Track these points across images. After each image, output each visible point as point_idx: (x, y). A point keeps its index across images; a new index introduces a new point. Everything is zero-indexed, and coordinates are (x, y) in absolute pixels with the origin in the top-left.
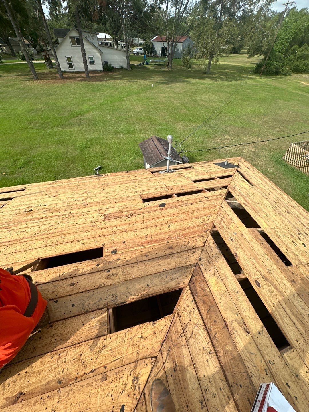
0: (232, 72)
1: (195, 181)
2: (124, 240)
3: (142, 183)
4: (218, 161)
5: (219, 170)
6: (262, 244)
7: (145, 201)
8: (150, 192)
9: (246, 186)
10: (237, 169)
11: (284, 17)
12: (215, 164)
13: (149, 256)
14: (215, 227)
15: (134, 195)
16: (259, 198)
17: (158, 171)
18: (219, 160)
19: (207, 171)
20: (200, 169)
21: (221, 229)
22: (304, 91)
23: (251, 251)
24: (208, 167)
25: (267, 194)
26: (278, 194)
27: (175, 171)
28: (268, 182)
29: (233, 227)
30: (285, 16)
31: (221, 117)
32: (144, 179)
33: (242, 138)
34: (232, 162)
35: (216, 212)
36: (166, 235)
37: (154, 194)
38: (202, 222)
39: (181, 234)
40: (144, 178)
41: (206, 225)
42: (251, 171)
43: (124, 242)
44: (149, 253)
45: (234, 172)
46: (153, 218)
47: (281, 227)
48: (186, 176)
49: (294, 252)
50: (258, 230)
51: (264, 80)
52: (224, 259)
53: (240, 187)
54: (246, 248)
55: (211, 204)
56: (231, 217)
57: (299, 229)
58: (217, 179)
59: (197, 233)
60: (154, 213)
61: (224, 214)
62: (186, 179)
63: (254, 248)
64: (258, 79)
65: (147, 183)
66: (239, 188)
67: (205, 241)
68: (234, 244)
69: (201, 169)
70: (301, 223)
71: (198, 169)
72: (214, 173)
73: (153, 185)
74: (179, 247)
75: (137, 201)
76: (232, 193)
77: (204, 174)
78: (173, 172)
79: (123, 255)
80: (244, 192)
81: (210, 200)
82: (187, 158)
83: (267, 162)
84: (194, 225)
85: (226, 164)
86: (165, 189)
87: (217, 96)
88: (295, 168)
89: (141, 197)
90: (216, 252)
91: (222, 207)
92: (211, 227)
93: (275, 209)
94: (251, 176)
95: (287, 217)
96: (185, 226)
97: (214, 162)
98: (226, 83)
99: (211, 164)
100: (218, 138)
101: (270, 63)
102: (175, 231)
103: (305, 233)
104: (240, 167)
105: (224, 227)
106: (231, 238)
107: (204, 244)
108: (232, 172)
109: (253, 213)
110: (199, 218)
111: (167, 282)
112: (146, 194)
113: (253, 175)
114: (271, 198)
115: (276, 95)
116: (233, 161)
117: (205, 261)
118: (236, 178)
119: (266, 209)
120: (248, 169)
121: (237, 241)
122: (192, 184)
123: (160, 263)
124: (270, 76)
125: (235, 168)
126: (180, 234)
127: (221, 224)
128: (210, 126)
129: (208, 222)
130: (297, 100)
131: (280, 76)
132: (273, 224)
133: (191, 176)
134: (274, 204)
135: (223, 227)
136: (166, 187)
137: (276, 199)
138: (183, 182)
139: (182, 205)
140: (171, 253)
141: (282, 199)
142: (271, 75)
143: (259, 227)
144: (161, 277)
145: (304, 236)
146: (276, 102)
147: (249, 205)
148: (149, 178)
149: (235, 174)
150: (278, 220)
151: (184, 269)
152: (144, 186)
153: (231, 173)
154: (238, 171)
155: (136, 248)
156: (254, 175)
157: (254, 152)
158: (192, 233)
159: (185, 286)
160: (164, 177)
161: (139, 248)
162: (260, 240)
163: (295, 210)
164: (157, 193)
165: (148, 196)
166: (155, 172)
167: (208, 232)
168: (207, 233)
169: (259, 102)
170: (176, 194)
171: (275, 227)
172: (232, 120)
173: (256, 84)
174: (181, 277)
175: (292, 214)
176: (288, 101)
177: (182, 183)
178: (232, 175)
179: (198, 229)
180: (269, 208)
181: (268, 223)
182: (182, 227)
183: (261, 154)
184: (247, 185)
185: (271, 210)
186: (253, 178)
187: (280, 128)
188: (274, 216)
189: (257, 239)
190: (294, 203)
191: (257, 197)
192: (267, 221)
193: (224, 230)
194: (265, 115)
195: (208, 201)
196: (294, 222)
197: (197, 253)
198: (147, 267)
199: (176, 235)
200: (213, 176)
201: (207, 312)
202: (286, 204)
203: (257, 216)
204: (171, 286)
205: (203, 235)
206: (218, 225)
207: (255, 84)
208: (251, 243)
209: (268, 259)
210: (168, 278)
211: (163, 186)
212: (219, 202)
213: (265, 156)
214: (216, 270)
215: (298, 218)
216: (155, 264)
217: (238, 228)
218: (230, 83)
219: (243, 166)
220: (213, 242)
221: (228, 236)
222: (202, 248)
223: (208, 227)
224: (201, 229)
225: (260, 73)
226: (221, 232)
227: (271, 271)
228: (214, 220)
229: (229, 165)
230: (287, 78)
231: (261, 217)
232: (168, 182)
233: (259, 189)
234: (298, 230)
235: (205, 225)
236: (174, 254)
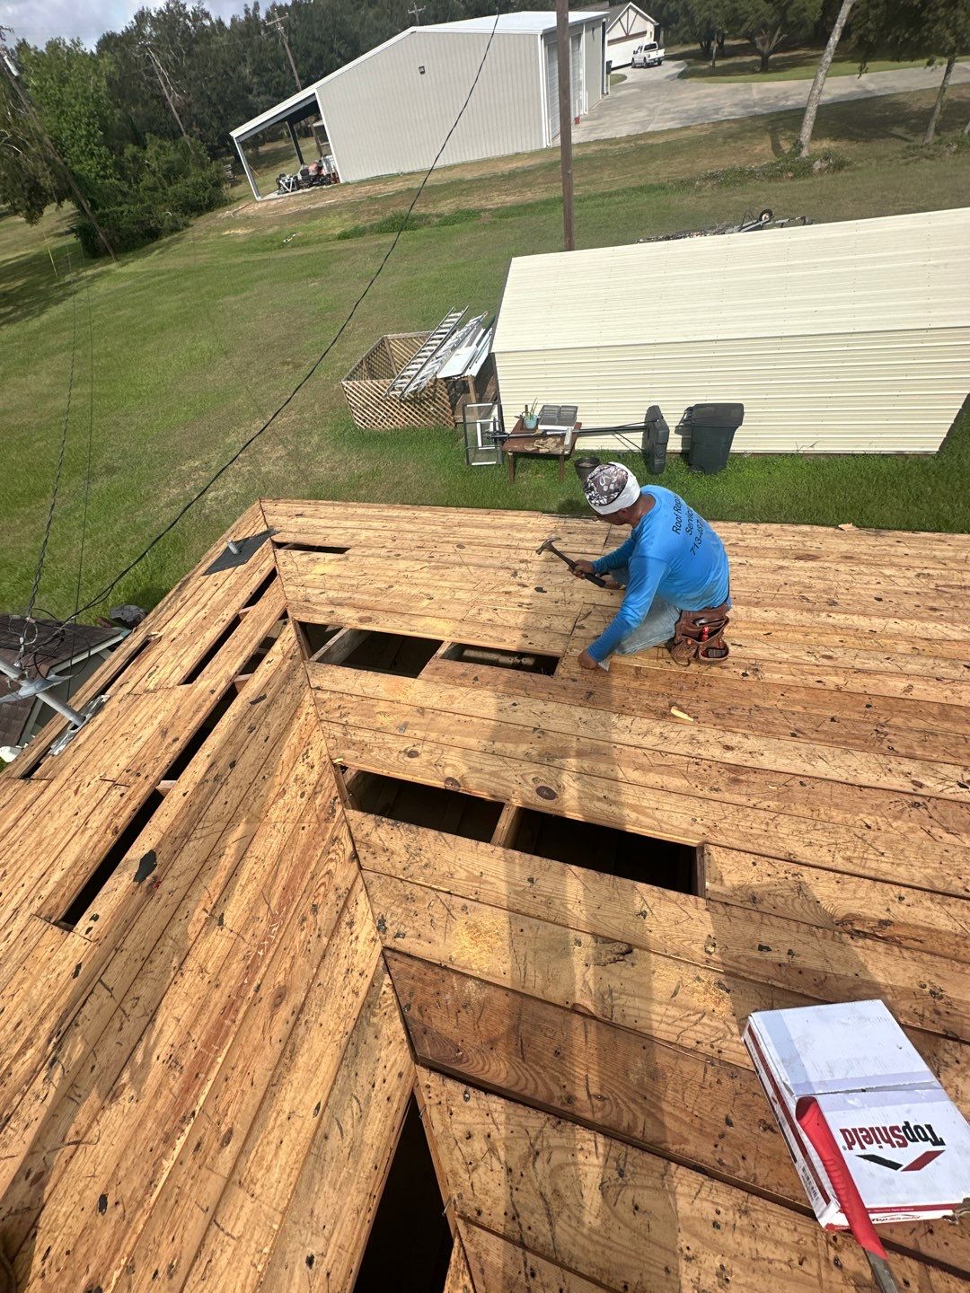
0: (19, 283)
1: (191, 678)
2: (92, 1197)
3: (17, 856)
4: (211, 556)
5: (233, 582)
6: (476, 679)
7: (69, 919)
8: (67, 864)
9: (329, 569)
10: (273, 542)
11: (17, 79)
12: (209, 572)
13: (238, 1127)
14: (344, 768)
15: (12, 937)
16: (382, 572)
17: (45, 752)
18: (209, 552)
19: (202, 614)
20: (178, 623)
21: (365, 756)
22: (256, 250)
23: (471, 729)
24: (196, 598)
25: (389, 544)
26: (411, 520)
27: (104, 698)
28: (370, 512)
29: (384, 713)
30: (15, 73)
31: (117, 424)
32: (11, 834)
33: (228, 441)
34: (246, 531)
35: (312, 719)
36: (234, 966)
37: (87, 854)
38: (302, 795)
39: (274, 902)
40: (9, 830)
41: (318, 789)
42: (311, 516)
43: (103, 1201)
44: (228, 1120)
45: (272, 556)
46: (145, 954)
47: (476, 595)
48: (153, 683)
49: (538, 625)
50: (443, 657)
51: (136, 266)
52: (437, 832)
53: (317, 584)
54: (455, 732)
55: (283, 709)
56: (361, 693)
57: (507, 564)
58: (246, 613)
59: (315, 849)
60: (138, 926)
61: (336, 706)
62: (159, 693)
63: (472, 711)
64: (120, 270)
65: (31, 840)
66: (318, 591)
67: (349, 849)
68: (425, 757)
69: (180, 625)
70: (499, 546)
71: (173, 630)
72: (227, 604)
73: (63, 820)
74: (300, 961)
75: (43, 954)
76: (311, 621)
77: (201, 628)
78: (101, 707)
79: (140, 1270)
80: (337, 587)
81: (273, 701)
82: (133, 608)
83: (338, 457)
84: (289, 827)
85: (234, 550)
86: (116, 793)
87: (43, 374)
88: (396, 430)
89: (47, 919)
90: (405, 841)
91: (318, 688)
92: (334, 782)
93: (433, 564)
94: (322, 531)
95: (466, 560)
96: (268, 861)
97: (204, 569)
98: (35, 324)
99: (198, 583)
100: (168, 484)
101: (108, 215)
102: (252, 919)
103: (522, 561)
104: (277, 529)
105: (367, 740)
106: (405, 751)
107: (355, 863)
108: (267, 562)
109: (400, 623)
110: (284, 792)
111: (355, 1150)
112: (59, 884)
113: (322, 523)
114: (406, 546)
115: (203, 291)
116: (247, 527)
117: (400, 911)
118: (289, 567)
119: (417, 581)
120: (300, 520)
121: (424, 740)
122: (188, 695)
123: (287, 1108)
124: (144, 249)
125: (267, 544)
126: (272, 906)
127: (351, 741)
128: (110, 470)
129: (317, 777)
130: (261, 278)
131: (169, 238)
132: (457, 607)
133: (168, 670)
134: (422, 553)
135: (363, 747)
136: (115, 784)
137: (415, 538)
138: (157, 711)
139: (207, 797)
140: (294, 1017)
141: (427, 527)
142: (144, 245)
143: (439, 643)
144: (328, 1159)
145: (525, 571)
146: (220, 308)
147: (376, 613)
148: (26, 810)
149: (280, 561)
150: (457, 584)
151: (369, 1024)
152: (28, 864)
153: (267, 567)
154: (280, 545)
155: (168, 1164)
156: (325, 521)
157: (288, 454)
158: (303, 863)
159: (410, 1080)
160: (82, 755)
161: (179, 1144)
162: (464, 675)
163: (468, 529)
164: (96, 838)
165: (74, 887)
166: (36, 765)
167: (339, 809)
168: (337, 814)
169: (181, 326)
170: (166, 778)
171: (463, 608)
172: (156, 414)
173: (122, 285)
174: (381, 1065)
175: (470, 543)
176: (243, 290)
177: (156, 722)
178: (274, 569)
179: (306, 830)
180: (422, 575)
181: (448, 615)
182: (258, 876)
183: (308, 449)
184: (330, 561)
185: (429, 576)
186: (328, 531)
187: (288, 364)
188: (441, 583)
189: (458, 681)
190: (455, 515)
191: (376, 573)
192: (441, 613)
193: (371, 751)
194: (226, 353)
195: (268, 706)
196: (487, 557)
197: (358, 915)
198: (258, 1190)
199: (263, 925)
200: (228, 615)
201: (523, 1059)
202: (444, 531)
203: (412, 622)
204: (377, 1143)
205: (332, 836)
206: (347, 752)
207: (125, 288)
208: (455, 707)
209: (515, 704)
210: (349, 1127)
211: (100, 795)
212: (300, 680)
213: (319, 448)
214: (443, 896)
215: (486, 542)
216: (276, 1133)
217: (398, 702)
218: (44, 317)
219: (282, 520)
220: (373, 824)
221: (395, 754)
222: (360, 879)
223: (327, 794)
224: (314, 820)
225: (107, 253)
226: (371, 765)
227: (543, 727)
228: (325, 752)
229: (246, 549)
230: (189, 236)
231: (422, 613)
232: (107, 760)
233: (363, 546)
234: (507, 568)
235: (315, 793)
236: (304, 1004)
